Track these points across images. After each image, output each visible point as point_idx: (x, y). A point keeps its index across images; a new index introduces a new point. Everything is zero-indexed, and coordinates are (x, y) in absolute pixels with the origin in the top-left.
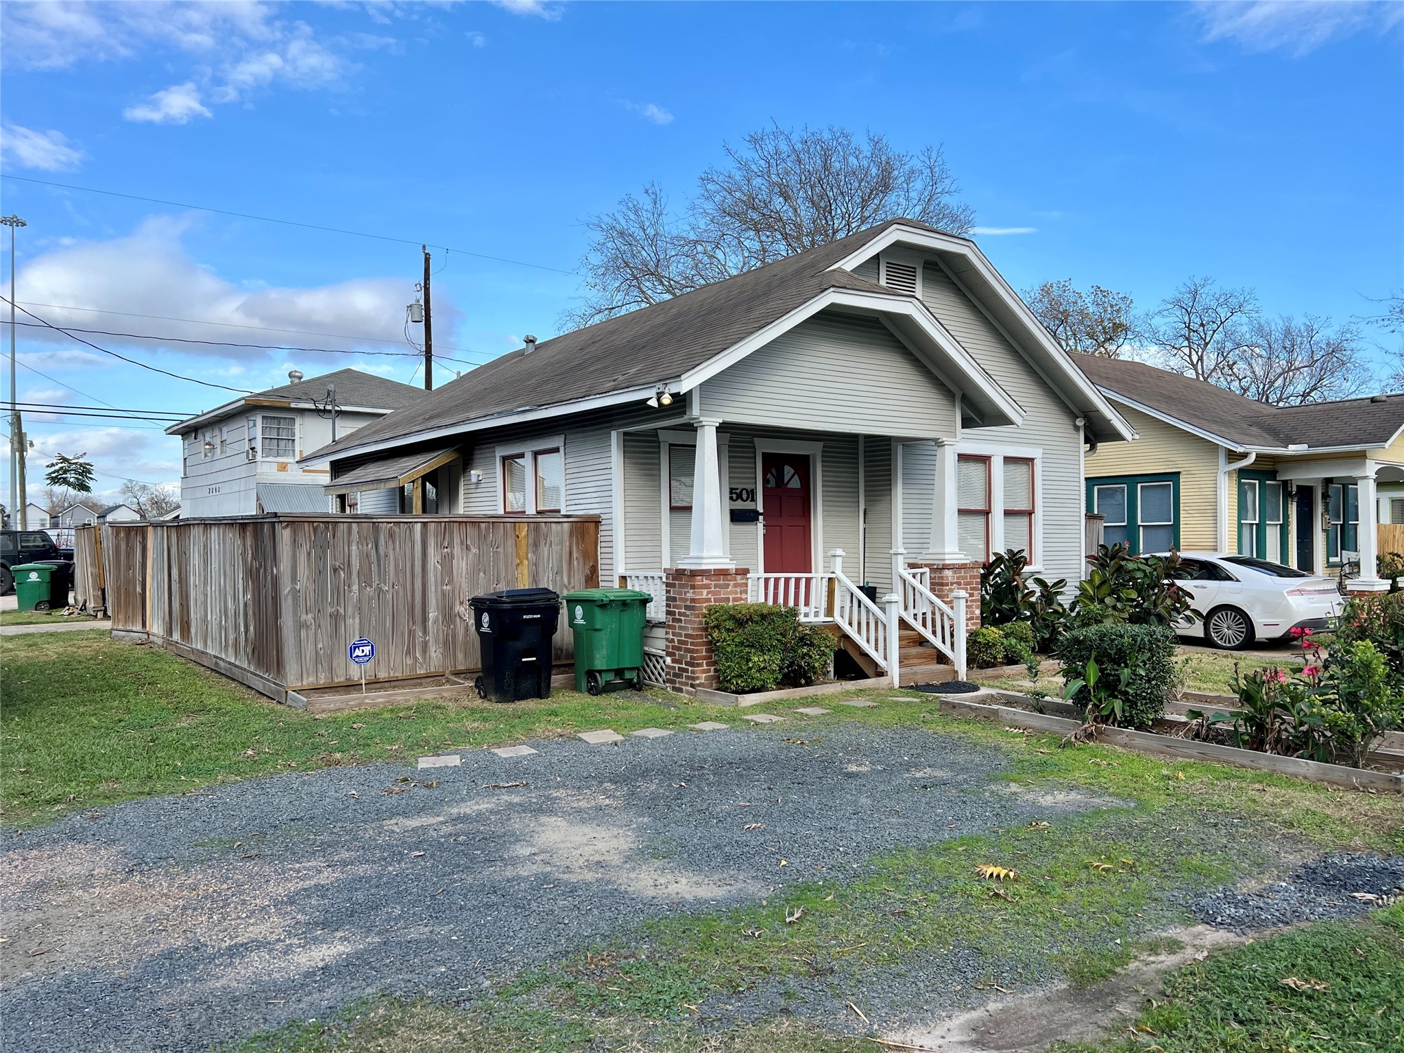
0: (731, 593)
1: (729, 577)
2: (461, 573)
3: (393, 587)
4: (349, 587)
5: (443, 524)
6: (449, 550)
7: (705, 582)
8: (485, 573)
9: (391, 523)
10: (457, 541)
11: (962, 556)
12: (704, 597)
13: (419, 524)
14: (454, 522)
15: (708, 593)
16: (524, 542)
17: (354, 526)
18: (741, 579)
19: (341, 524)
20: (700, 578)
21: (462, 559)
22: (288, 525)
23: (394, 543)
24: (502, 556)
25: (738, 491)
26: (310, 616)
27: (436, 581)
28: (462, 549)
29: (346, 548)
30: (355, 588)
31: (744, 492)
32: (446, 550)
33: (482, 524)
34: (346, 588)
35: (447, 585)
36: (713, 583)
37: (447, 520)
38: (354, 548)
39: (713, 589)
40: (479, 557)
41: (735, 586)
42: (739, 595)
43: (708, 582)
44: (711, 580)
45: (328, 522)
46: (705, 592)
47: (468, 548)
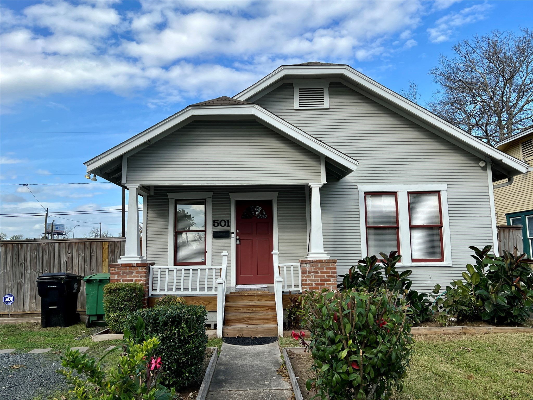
0: (134, 277)
1: (133, 268)
2: (76, 265)
3: (45, 271)
4: (26, 271)
5: (68, 243)
6: (70, 255)
7: (117, 270)
8: (87, 265)
9: (45, 243)
10: (74, 250)
11: (326, 255)
12: (116, 278)
13: (58, 243)
14: (73, 242)
15: (118, 277)
16: (107, 251)
17: (29, 245)
18: (141, 269)
19: (24, 244)
20: (113, 268)
21: (77, 259)
22: (3, 245)
23: (46, 252)
24: (95, 257)
25: (219, 222)
26: (10, 283)
27: (64, 269)
28: (77, 254)
29: (26, 254)
30: (29, 272)
31: (223, 222)
32: (69, 255)
33: (86, 243)
34: (25, 271)
35: (69, 271)
36: (122, 271)
37: (69, 241)
38: (29, 254)
39: (122, 275)
40: (85, 257)
41: (137, 273)
42: (140, 278)
43: (119, 271)
44: (120, 270)
45: (19, 244)
46: (116, 276)
47: (79, 254)
